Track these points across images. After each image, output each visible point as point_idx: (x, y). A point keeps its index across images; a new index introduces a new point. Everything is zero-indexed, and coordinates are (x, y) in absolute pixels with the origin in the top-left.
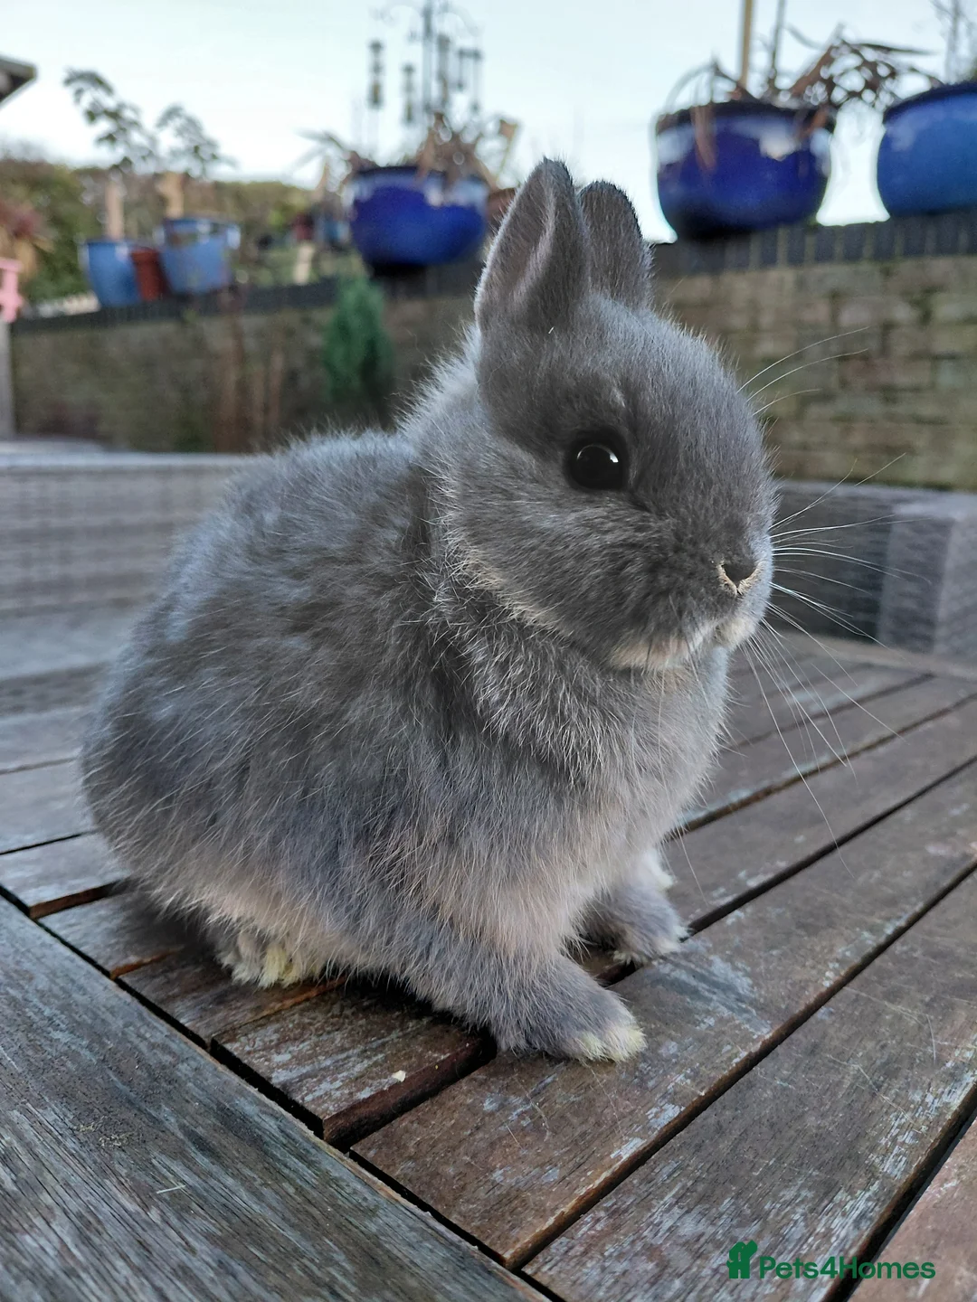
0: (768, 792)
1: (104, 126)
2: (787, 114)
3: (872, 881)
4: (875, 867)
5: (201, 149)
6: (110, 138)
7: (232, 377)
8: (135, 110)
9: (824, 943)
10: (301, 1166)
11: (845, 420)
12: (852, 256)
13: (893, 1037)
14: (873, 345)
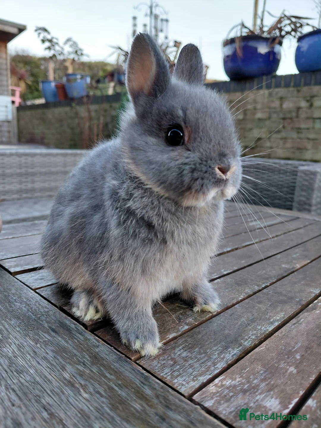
0: (237, 249)
1: (47, 44)
2: (266, 40)
3: (262, 273)
4: (264, 270)
5: (77, 52)
6: (49, 48)
7: (87, 124)
8: (57, 39)
9: (242, 289)
10: (80, 336)
11: (285, 139)
12: (287, 86)
13: (256, 313)
14: (294, 114)
